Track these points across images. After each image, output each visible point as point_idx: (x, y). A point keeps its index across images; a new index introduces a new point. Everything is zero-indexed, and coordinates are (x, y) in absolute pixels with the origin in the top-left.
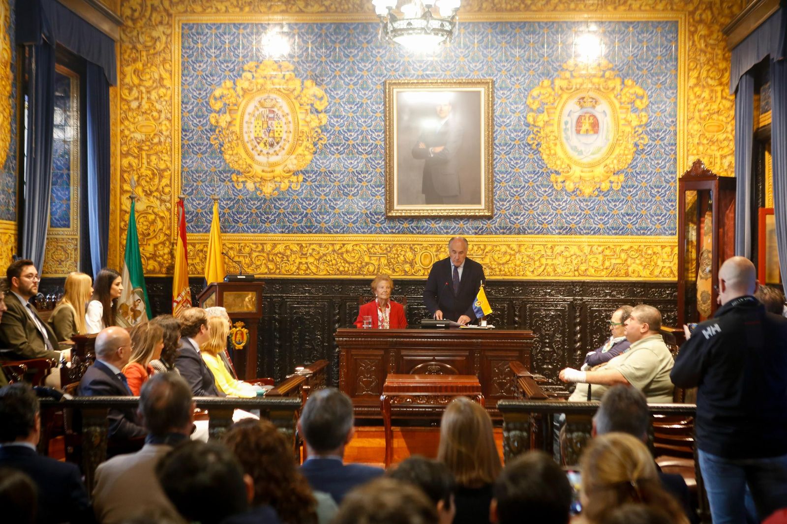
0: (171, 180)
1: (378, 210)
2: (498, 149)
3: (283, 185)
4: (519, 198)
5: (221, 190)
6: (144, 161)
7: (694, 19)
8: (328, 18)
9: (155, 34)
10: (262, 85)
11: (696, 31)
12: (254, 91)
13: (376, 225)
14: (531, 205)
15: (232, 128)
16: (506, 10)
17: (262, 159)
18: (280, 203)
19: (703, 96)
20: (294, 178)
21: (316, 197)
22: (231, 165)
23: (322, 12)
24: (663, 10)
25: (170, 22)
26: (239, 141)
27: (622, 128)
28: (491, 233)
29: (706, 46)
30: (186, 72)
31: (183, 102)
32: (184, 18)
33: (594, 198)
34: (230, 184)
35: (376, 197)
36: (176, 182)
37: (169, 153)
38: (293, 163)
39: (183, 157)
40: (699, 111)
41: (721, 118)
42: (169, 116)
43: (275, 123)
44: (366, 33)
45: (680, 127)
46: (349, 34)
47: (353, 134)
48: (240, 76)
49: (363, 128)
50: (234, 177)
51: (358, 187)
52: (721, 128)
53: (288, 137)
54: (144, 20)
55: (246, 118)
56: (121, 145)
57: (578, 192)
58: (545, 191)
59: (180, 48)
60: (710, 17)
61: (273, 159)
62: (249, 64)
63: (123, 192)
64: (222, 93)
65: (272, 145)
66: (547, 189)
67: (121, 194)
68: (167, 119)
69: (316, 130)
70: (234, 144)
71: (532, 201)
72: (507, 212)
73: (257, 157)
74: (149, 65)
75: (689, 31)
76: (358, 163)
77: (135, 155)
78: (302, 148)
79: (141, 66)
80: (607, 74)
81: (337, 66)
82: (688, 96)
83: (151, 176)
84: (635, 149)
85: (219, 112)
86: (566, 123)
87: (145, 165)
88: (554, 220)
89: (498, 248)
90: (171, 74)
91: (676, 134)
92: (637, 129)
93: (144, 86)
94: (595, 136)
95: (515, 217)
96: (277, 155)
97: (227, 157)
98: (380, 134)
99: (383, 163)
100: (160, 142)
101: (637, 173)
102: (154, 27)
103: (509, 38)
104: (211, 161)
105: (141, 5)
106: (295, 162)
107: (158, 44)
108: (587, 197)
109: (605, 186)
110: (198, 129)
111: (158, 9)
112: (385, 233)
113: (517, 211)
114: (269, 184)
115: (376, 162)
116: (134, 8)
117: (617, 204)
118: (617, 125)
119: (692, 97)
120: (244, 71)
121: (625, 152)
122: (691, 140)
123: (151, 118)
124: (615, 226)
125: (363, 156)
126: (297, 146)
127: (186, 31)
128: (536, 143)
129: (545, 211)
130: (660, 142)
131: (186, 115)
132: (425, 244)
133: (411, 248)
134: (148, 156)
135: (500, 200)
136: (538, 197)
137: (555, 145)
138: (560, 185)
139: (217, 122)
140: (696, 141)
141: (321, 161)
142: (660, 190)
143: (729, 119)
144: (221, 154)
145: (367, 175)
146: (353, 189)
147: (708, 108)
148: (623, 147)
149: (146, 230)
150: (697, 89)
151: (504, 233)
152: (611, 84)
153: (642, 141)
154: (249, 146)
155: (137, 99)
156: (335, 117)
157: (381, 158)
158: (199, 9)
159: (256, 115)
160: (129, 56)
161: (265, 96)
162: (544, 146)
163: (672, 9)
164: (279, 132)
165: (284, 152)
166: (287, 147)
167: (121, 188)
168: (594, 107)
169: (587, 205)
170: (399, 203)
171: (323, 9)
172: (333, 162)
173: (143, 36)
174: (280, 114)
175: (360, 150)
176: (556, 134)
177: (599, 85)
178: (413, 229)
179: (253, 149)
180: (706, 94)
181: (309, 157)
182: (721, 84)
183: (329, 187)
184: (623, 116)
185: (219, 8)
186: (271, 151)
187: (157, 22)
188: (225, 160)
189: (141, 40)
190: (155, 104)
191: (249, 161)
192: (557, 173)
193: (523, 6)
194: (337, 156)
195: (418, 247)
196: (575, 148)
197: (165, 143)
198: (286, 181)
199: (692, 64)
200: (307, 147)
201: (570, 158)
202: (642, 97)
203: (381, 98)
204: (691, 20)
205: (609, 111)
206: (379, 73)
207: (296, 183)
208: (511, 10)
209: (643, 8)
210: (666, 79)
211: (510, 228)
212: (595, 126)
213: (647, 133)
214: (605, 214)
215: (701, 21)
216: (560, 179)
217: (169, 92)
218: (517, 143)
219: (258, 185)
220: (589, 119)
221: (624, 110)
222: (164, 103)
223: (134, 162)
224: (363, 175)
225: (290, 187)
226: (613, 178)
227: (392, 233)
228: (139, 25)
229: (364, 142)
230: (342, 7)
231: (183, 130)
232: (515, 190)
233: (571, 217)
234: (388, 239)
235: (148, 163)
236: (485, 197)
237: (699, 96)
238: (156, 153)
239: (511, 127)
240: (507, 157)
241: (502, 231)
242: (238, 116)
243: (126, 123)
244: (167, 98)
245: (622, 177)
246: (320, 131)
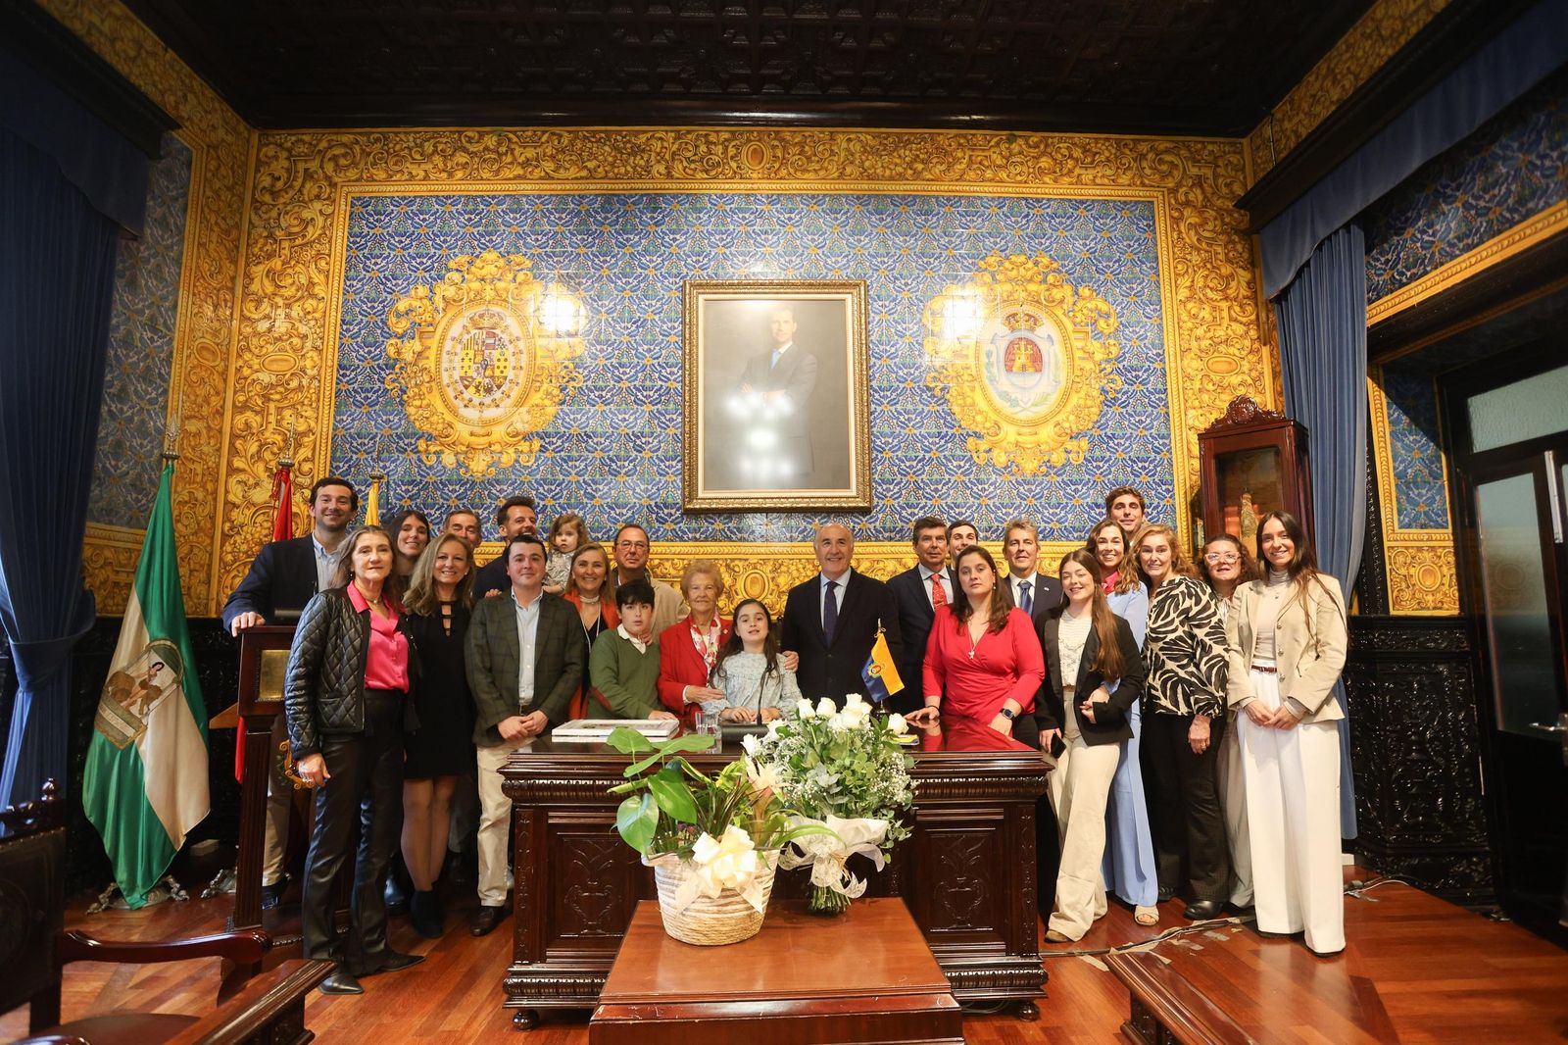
0: (314, 449)
1: (670, 500)
2: (877, 395)
3: (505, 458)
4: (915, 478)
5: (398, 468)
6: (272, 419)
7: (1176, 200)
8: (593, 188)
9: (306, 214)
10: (478, 293)
11: (1181, 218)
12: (464, 301)
13: (666, 526)
14: (936, 490)
15: (422, 363)
16: (884, 178)
17: (471, 414)
18: (498, 488)
19: (1201, 316)
20: (524, 446)
21: (561, 477)
22: (417, 424)
23: (582, 178)
24: (1129, 185)
25: (332, 195)
26: (433, 384)
27: (1077, 362)
28: (868, 539)
29: (1198, 240)
30: (352, 273)
31: (343, 321)
32: (356, 190)
33: (1040, 478)
34: (415, 457)
35: (667, 478)
36: (323, 453)
37: (314, 405)
38: (522, 421)
39: (338, 413)
40: (1198, 339)
41: (1231, 350)
42: (319, 343)
43: (496, 354)
44: (654, 210)
45: (1171, 365)
46: (626, 212)
47: (628, 370)
48: (441, 278)
49: (645, 361)
50: (422, 445)
51: (634, 460)
52: (1234, 366)
53: (517, 376)
54: (291, 193)
55: (448, 345)
56: (235, 392)
57: (1014, 468)
58: (960, 467)
59: (346, 234)
60: (1200, 198)
61: (491, 413)
62: (457, 260)
63: (232, 470)
64: (410, 305)
65: (489, 390)
66: (962, 464)
67: (228, 475)
68: (316, 348)
69: (566, 363)
70: (424, 390)
71: (938, 482)
72: (895, 503)
73: (463, 411)
74: (293, 263)
75: (1172, 217)
76: (636, 419)
77: (258, 408)
78: (540, 394)
79: (279, 263)
80: (1051, 279)
81: (605, 262)
82: (1179, 315)
83: (282, 444)
84: (1102, 398)
85: (401, 337)
86: (989, 355)
87: (273, 426)
88: (976, 515)
89: (881, 565)
90: (327, 277)
91: (1165, 375)
92: (1103, 366)
93: (282, 296)
94: (1037, 376)
95: (909, 511)
96: (498, 406)
97: (411, 410)
98: (675, 370)
99: (679, 419)
100: (300, 388)
101: (1108, 437)
102: (305, 204)
103: (889, 219)
104: (384, 418)
105: (288, 171)
106: (527, 417)
107: (310, 229)
108: (1029, 477)
109: (1058, 458)
110: (365, 364)
111: (315, 176)
112: (682, 539)
113: (912, 500)
114: (482, 456)
115: (668, 417)
116: (277, 174)
117: (1080, 487)
118: (1071, 358)
119: (1185, 317)
120: (449, 270)
121: (1087, 401)
122: (1188, 384)
123: (288, 348)
124: (1077, 525)
125: (644, 407)
126: (532, 392)
127: (358, 209)
128: (941, 385)
129: (960, 500)
130: (1142, 387)
131: (348, 341)
132: (753, 559)
133: (727, 566)
134: (279, 410)
135: (883, 481)
136: (947, 477)
137: (973, 389)
138: (983, 455)
139: (398, 353)
140: (1197, 385)
141: (572, 417)
142: (1146, 465)
143: (1244, 353)
144: (402, 405)
145: (651, 440)
146: (626, 464)
147: (1211, 334)
148: (1082, 394)
149: (266, 536)
150: (1190, 305)
151: (890, 539)
152: (1057, 294)
153: (1112, 385)
154: (451, 393)
155: (267, 317)
156: (599, 343)
157: (677, 410)
158: (382, 175)
159: (465, 341)
160: (261, 249)
161: (481, 309)
162: (953, 392)
163: (1143, 185)
164: (502, 368)
165: (509, 402)
166: (515, 392)
167: (230, 463)
168: (1032, 329)
169: (1030, 490)
170: (705, 488)
171: (584, 173)
172: (591, 418)
173: (287, 217)
174: (505, 338)
175: (640, 397)
176: (974, 372)
177: (1039, 295)
178: (731, 532)
179: (456, 398)
180: (1206, 313)
181: (551, 410)
182: (1226, 298)
183: (585, 460)
184: (1080, 344)
185: (414, 173)
186: (488, 400)
187: (312, 196)
188: (407, 416)
189: (284, 224)
190: (297, 324)
191: (448, 417)
192: (978, 436)
193: (910, 172)
194: (600, 407)
195: (740, 564)
196: (1005, 396)
197: (309, 388)
198: (511, 450)
199: (1180, 267)
200: (548, 394)
201: (996, 411)
202: (1108, 316)
203: (677, 312)
204: (1173, 202)
205: (1056, 335)
206: (674, 271)
207: (528, 454)
208: (891, 178)
209: (1098, 181)
210: (1143, 288)
211: (901, 530)
212: (1037, 360)
213: (1120, 374)
214: (1059, 504)
215: (1188, 203)
216: (983, 446)
217: (321, 305)
218: (909, 385)
219: (461, 457)
220: (1026, 349)
221: (1082, 335)
222: (313, 323)
223: (255, 420)
224: (643, 440)
225: (517, 461)
226: (1071, 445)
227: (696, 540)
228: (282, 200)
229: (648, 383)
230: (616, 171)
231: (341, 367)
232: (908, 464)
233: (1004, 511)
234: (686, 550)
235: (278, 422)
236: (857, 475)
237: (1195, 316)
238: (293, 406)
239: (897, 360)
240: (893, 409)
241: (886, 535)
242: (433, 343)
243: (247, 356)
244: (316, 315)
245: (1084, 444)
246: (571, 366)
